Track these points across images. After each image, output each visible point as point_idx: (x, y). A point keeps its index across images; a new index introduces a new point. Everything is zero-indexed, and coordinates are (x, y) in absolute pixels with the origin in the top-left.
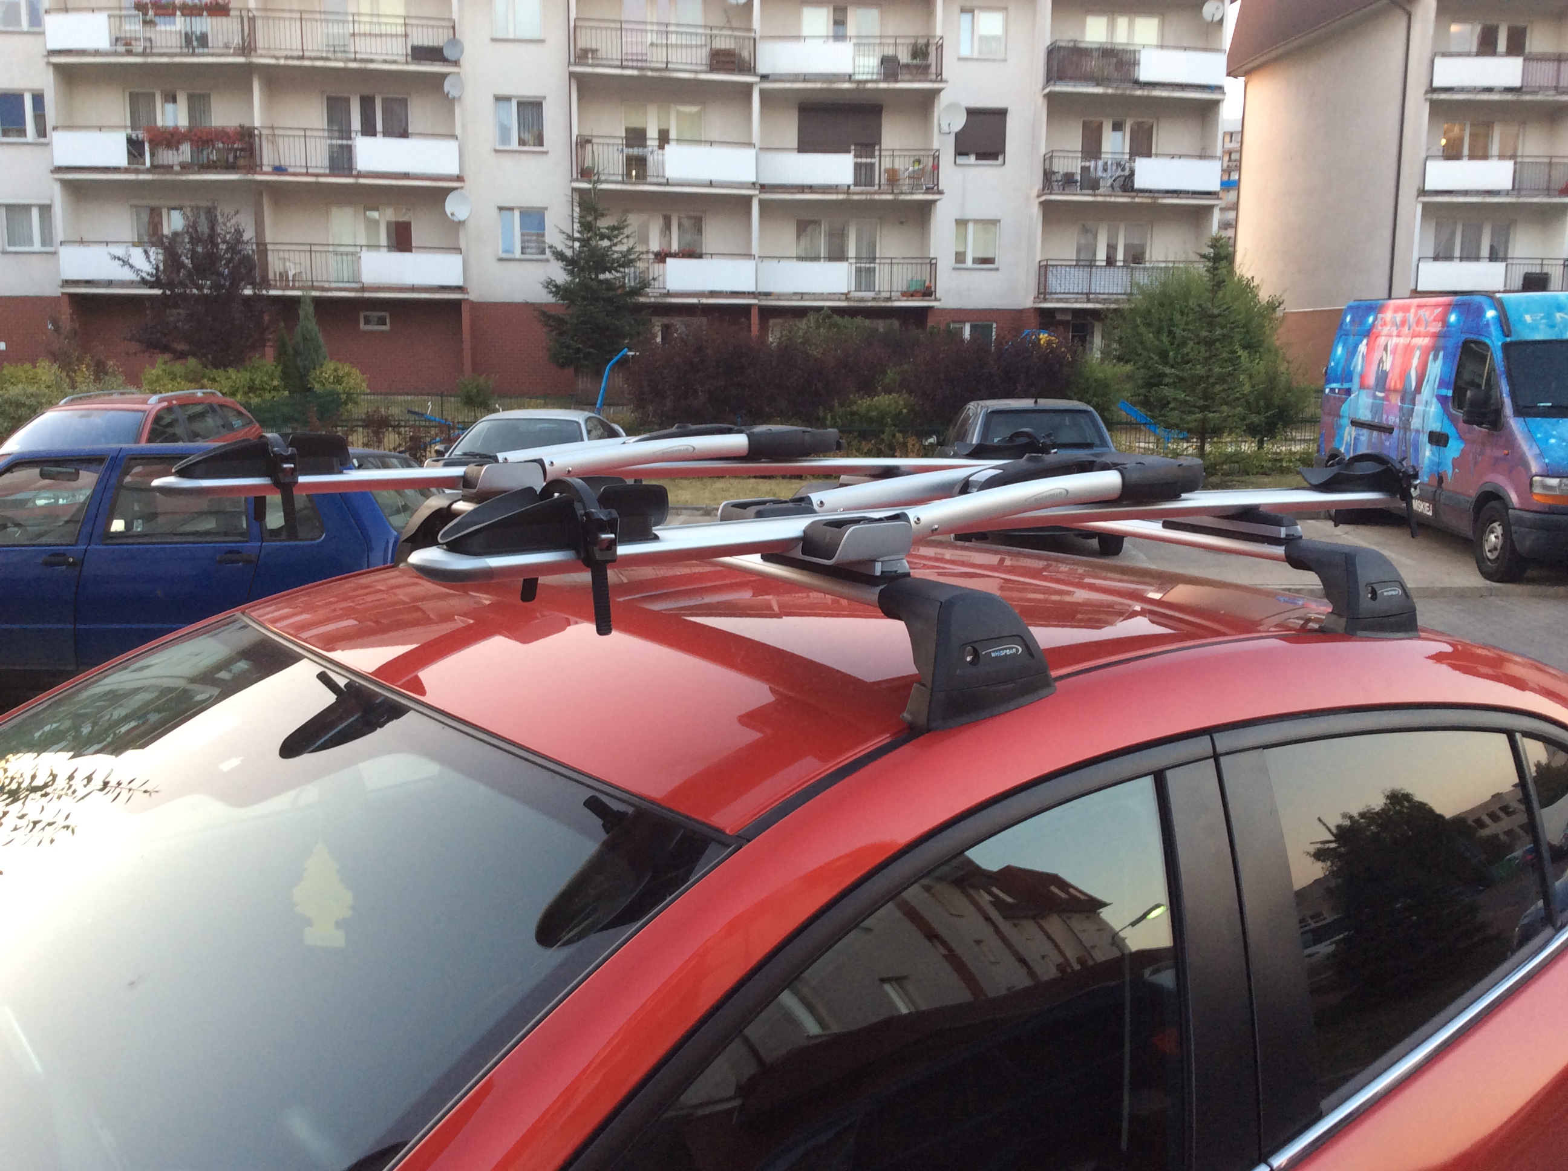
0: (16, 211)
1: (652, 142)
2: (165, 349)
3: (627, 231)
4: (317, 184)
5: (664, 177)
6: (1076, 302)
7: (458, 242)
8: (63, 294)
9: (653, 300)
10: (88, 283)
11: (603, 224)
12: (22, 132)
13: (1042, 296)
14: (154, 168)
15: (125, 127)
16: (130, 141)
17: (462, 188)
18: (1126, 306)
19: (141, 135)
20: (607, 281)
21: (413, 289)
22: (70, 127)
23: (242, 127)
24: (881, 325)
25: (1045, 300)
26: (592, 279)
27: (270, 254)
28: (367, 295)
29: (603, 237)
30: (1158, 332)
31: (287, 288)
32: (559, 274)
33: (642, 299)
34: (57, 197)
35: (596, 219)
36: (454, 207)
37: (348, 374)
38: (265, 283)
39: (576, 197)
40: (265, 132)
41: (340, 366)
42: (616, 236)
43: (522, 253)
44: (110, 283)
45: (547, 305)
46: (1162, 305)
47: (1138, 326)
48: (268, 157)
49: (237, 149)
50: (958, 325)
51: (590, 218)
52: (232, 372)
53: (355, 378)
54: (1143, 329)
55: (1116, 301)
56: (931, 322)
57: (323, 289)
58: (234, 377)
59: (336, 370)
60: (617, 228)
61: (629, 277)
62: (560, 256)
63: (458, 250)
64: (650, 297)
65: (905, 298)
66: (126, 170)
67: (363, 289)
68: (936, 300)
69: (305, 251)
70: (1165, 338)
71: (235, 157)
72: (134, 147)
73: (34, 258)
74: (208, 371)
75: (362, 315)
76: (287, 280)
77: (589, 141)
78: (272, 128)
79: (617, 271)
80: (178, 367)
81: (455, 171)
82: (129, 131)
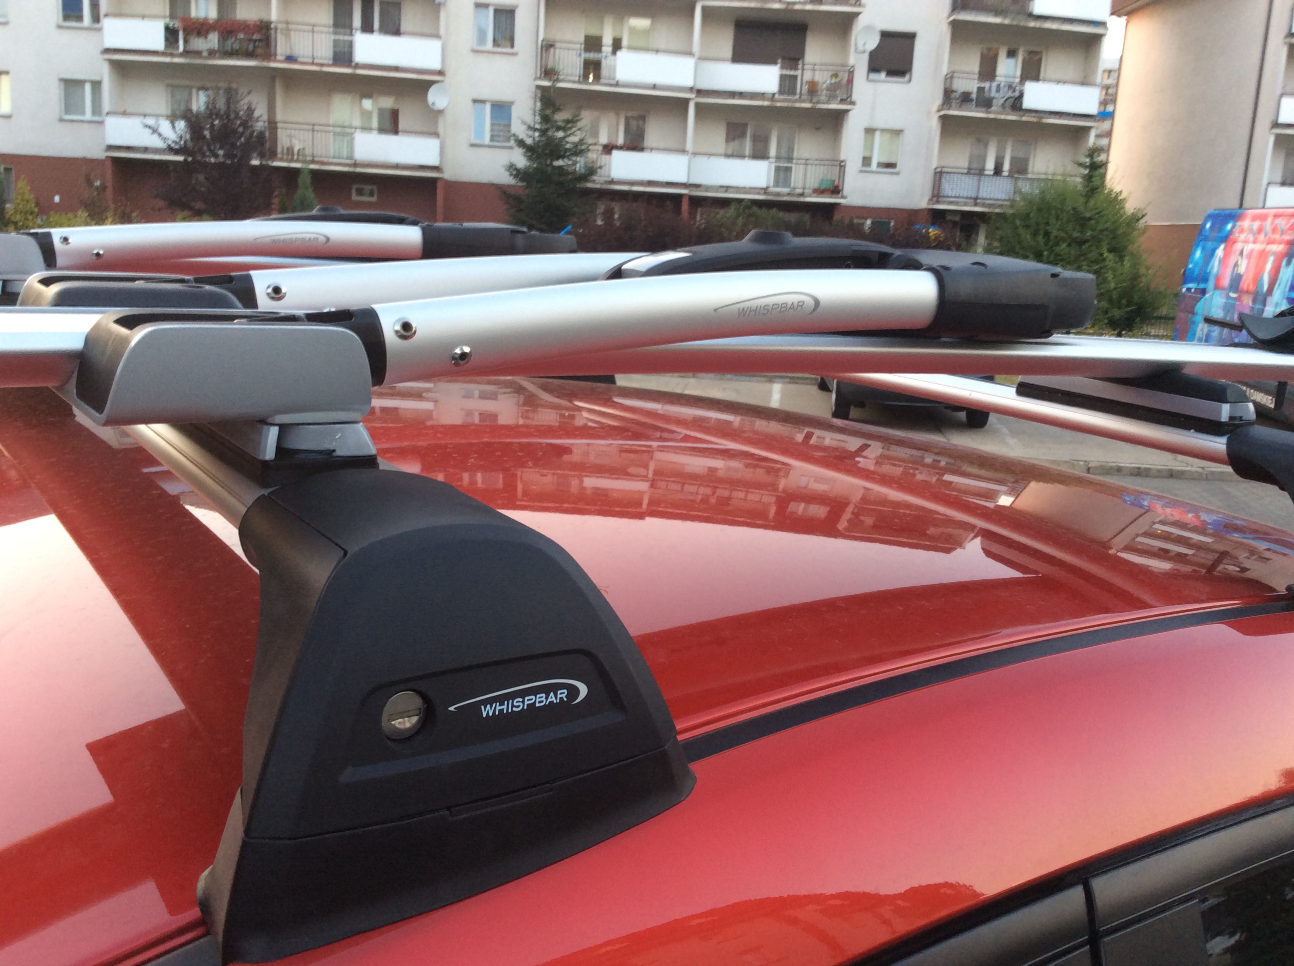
0: (71, 86)
1: (607, 49)
2: (185, 206)
3: (579, 124)
4: (321, 72)
5: (614, 79)
6: (965, 205)
7: (437, 127)
8: (107, 157)
9: (598, 186)
10: (129, 149)
11: (560, 117)
12: (80, 18)
13: (935, 199)
14: (187, 53)
15: (164, 17)
16: (167, 28)
17: (442, 81)
18: (1010, 211)
19: (177, 24)
20: (560, 167)
21: (397, 166)
22: (119, 15)
23: (261, 21)
24: (793, 217)
25: (938, 202)
26: (547, 166)
27: (279, 131)
28: (358, 170)
29: (559, 128)
30: (1035, 234)
31: (292, 160)
32: (520, 160)
33: (590, 185)
34: (104, 73)
35: (554, 113)
36: (436, 98)
38: (273, 155)
39: (539, 94)
40: (280, 26)
42: (571, 128)
43: (492, 140)
44: (146, 150)
45: (509, 186)
46: (1040, 210)
47: (1017, 228)
48: (282, 48)
49: (255, 41)
50: (861, 221)
51: (548, 112)
54: (1021, 231)
55: (1001, 206)
56: (837, 216)
57: (323, 163)
60: (571, 122)
61: (580, 164)
62: (521, 143)
63: (436, 135)
64: (597, 182)
65: (815, 195)
66: (163, 54)
67: (355, 165)
68: (843, 197)
69: (308, 130)
70: (1040, 239)
71: (254, 47)
72: (171, 34)
73: (85, 126)
75: (354, 187)
76: (293, 154)
77: (552, 46)
78: (287, 23)
79: (570, 160)
81: (436, 65)
82: (168, 20)
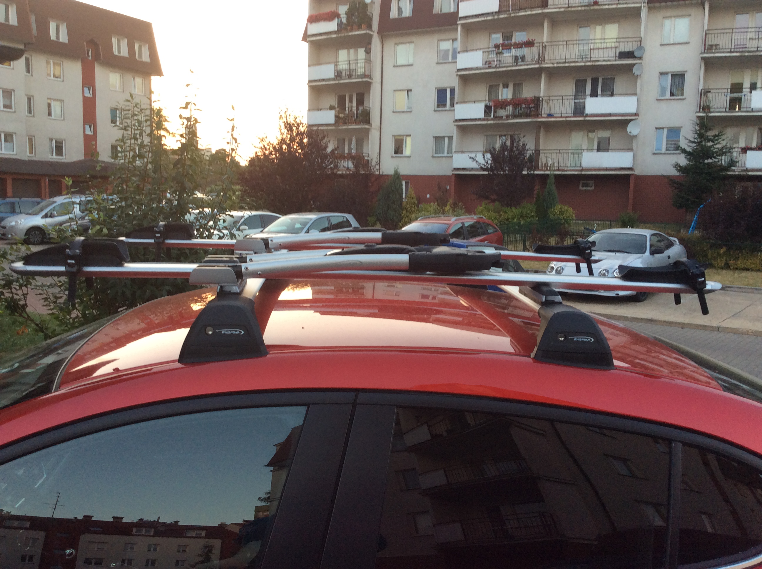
0: (438, 139)
1: (746, 90)
2: (487, 198)
3: (723, 137)
4: (566, 121)
5: (750, 107)
7: (632, 146)
8: (453, 174)
9: (737, 173)
10: (464, 169)
11: (710, 134)
12: (445, 106)
14: (495, 118)
15: (486, 100)
16: (486, 106)
17: (637, 119)
19: (492, 104)
20: (708, 164)
21: (607, 169)
22: (463, 102)
23: (535, 97)
26: (700, 163)
27: (541, 155)
28: (583, 173)
29: (709, 140)
31: (547, 170)
32: (683, 161)
33: (730, 173)
34: (454, 132)
35: (706, 132)
36: (632, 129)
37: (567, 211)
38: (537, 168)
39: (698, 122)
40: (544, 98)
41: (563, 206)
42: (717, 140)
43: (667, 150)
44: (472, 169)
45: (676, 176)
48: (545, 110)
49: (531, 108)
51: (703, 131)
52: (514, 209)
53: (570, 212)
57: (563, 170)
58: (514, 211)
59: (561, 209)
60: (717, 136)
61: (724, 160)
62: (684, 151)
63: (632, 150)
64: (736, 170)
66: (483, 120)
67: (582, 170)
69: (556, 153)
71: (530, 111)
72: (488, 109)
73: (444, 159)
74: (503, 208)
76: (548, 166)
77: (709, 92)
78: (549, 96)
79: (716, 158)
80: (491, 206)
81: (634, 111)
82: (487, 102)
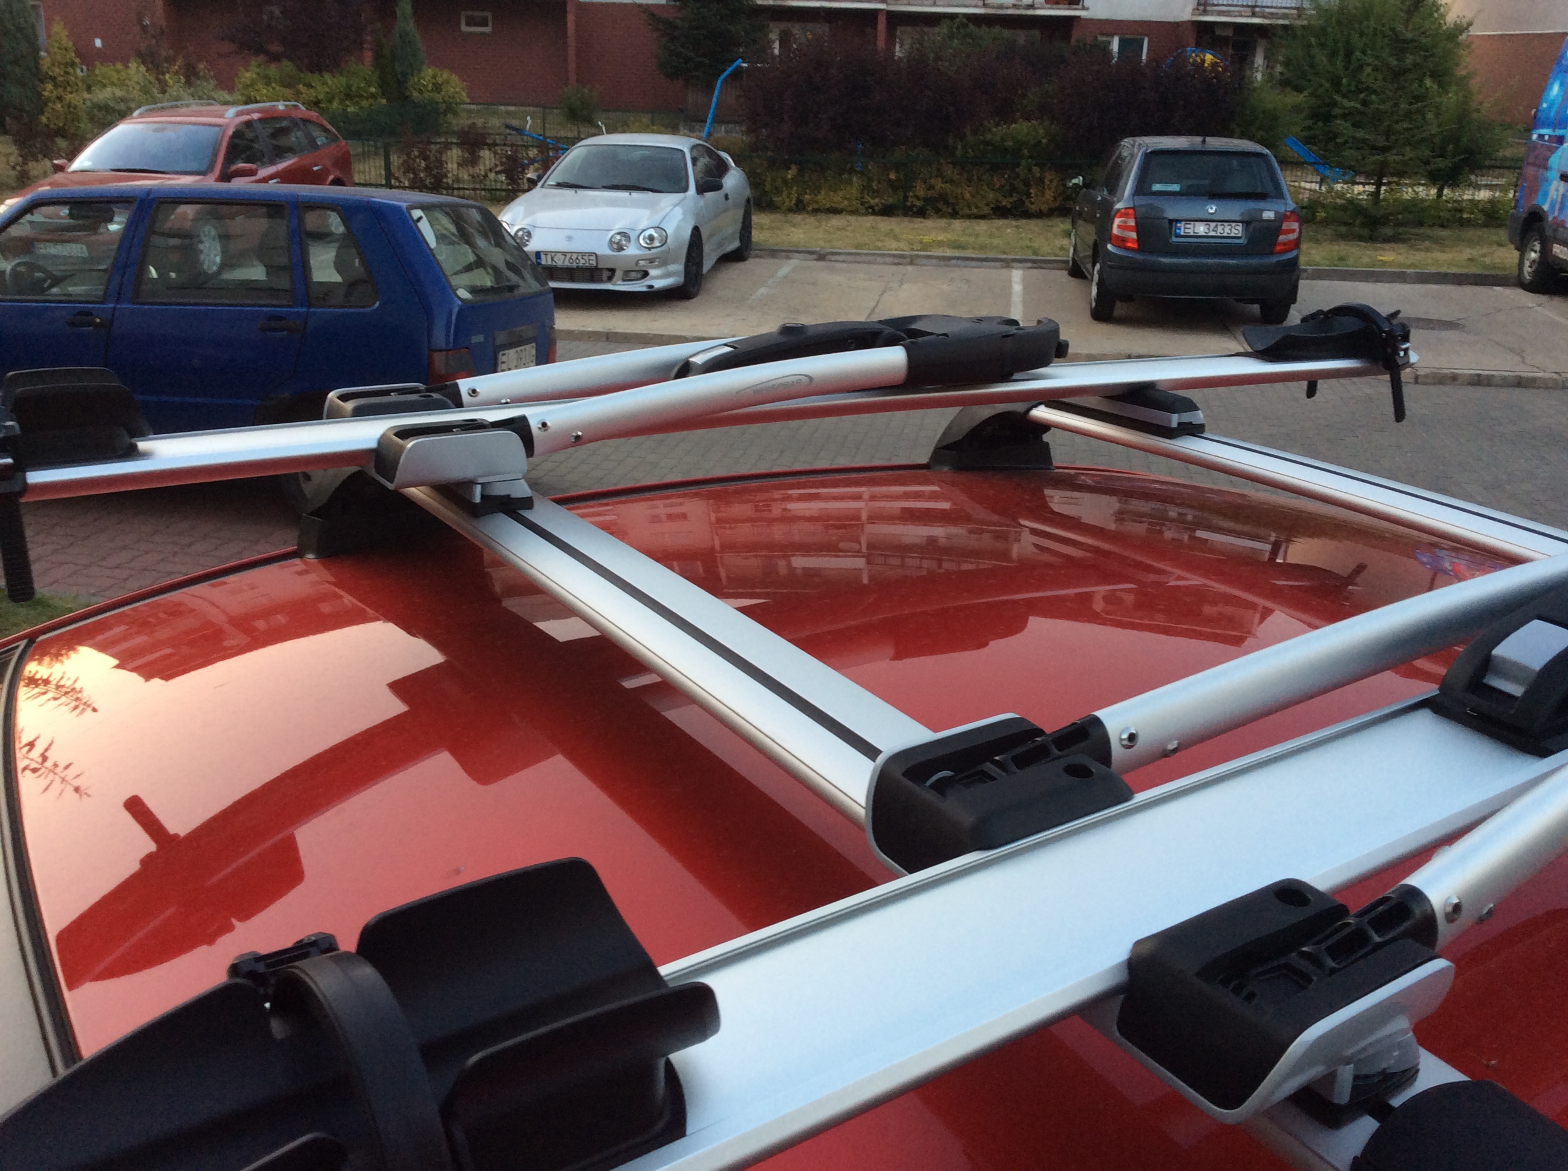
2: (260, 50)
6: (1241, 16)
9: (771, 3)
13: (1201, 8)
18: (1299, 23)
24: (1021, 37)
25: (1205, 12)
30: (1333, 54)
33: (759, 2)
37: (447, 82)
41: (439, 73)
46: (1339, 23)
47: (1310, 45)
50: (1105, 39)
52: (327, 76)
53: (455, 86)
54: (1315, 51)
55: (1285, 16)
56: (1076, 34)
58: (330, 82)
59: (434, 77)
65: (1049, 6)
68: (1084, 8)
70: (1339, 63)
74: (302, 75)
75: (463, 15)
80: (273, 70)
